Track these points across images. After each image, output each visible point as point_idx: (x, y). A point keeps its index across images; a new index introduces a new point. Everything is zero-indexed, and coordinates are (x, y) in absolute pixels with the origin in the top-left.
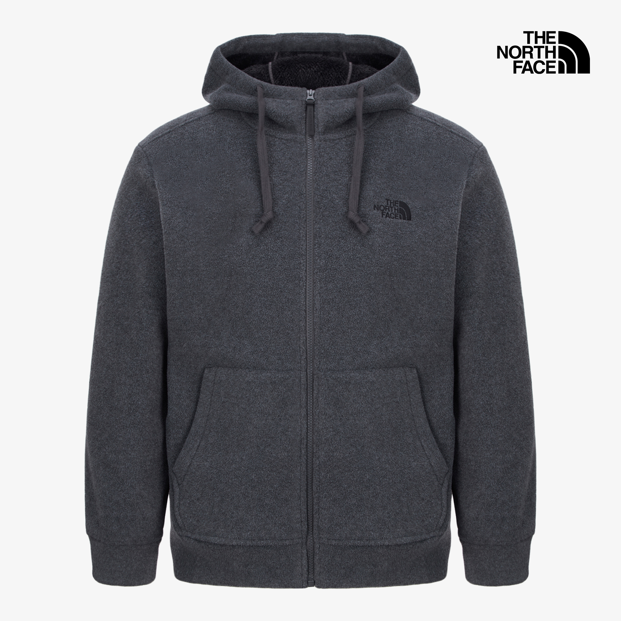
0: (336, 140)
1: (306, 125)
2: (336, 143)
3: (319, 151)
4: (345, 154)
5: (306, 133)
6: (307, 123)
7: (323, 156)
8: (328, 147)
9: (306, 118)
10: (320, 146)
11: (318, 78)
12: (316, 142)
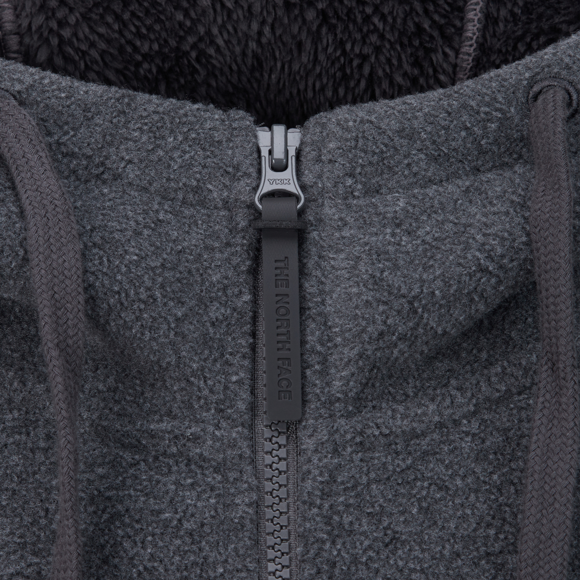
0: (424, 434)
1: (254, 361)
2: (426, 453)
3: (326, 506)
4: (473, 507)
5: (253, 408)
6: (262, 351)
7: (351, 532)
8: (378, 481)
9: (255, 319)
10: (333, 479)
11: (308, 46)
12: (310, 461)
